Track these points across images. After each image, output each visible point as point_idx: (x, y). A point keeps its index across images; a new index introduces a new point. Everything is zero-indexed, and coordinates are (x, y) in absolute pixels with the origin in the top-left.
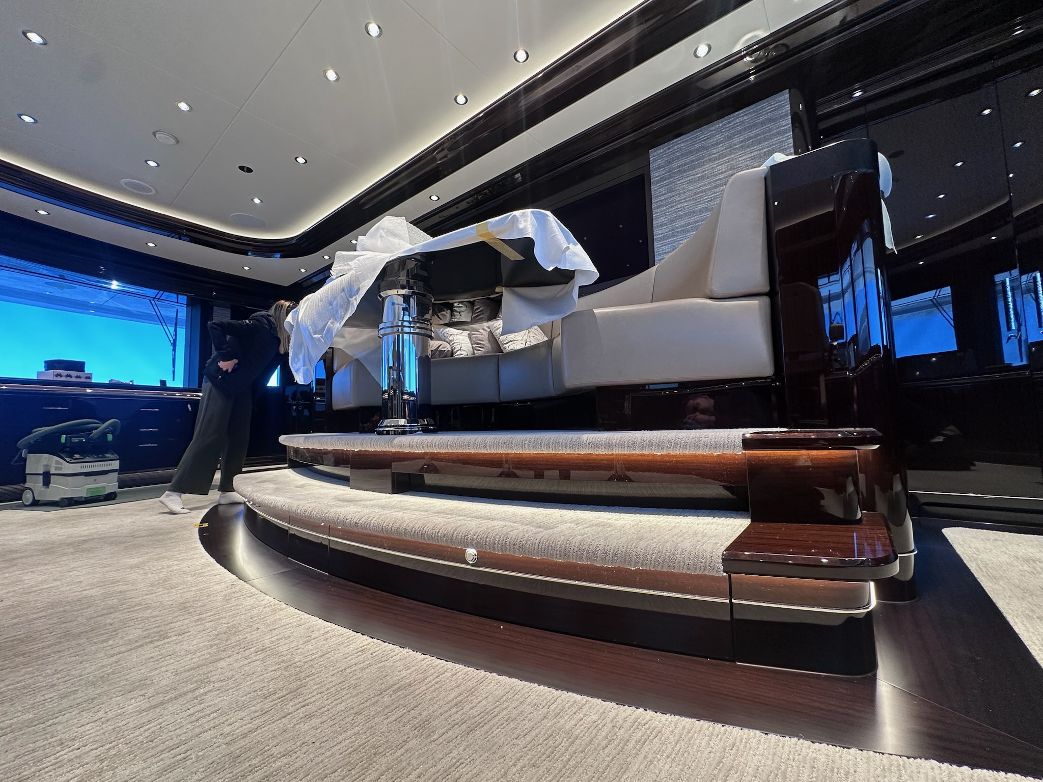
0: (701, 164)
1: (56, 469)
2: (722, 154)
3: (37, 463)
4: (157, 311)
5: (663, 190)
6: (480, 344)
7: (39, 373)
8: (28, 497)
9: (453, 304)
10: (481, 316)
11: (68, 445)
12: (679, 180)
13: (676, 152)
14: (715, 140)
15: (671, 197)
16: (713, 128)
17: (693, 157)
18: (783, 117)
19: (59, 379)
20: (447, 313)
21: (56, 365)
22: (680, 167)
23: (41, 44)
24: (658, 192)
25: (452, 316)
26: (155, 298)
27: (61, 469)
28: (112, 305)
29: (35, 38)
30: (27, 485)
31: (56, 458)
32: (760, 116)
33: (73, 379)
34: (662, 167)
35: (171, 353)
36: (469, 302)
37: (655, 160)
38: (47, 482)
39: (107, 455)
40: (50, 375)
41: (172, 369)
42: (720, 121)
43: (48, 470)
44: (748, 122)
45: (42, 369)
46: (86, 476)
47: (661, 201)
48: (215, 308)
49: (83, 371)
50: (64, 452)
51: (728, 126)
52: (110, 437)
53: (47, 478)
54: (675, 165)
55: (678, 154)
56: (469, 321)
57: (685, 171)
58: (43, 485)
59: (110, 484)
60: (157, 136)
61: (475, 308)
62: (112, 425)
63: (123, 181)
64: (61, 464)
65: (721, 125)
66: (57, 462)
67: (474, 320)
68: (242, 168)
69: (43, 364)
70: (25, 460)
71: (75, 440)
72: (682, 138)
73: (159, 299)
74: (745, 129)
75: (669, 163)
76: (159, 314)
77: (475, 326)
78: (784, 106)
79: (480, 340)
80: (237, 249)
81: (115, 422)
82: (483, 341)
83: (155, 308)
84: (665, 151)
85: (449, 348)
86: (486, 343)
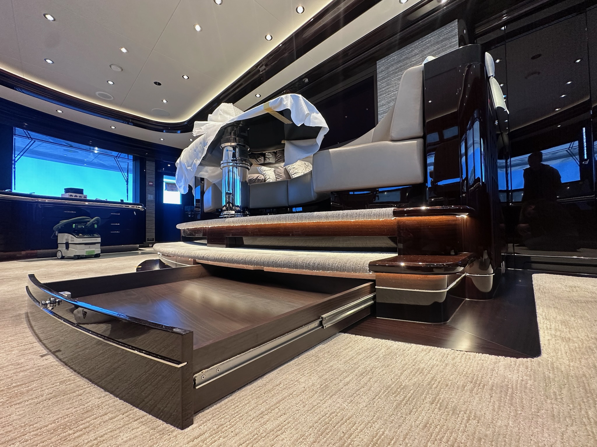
0: (405, 68)
1: (72, 241)
2: (418, 61)
3: (63, 238)
4: (119, 164)
5: (384, 85)
6: (280, 175)
7: (62, 195)
8: (59, 255)
9: (265, 153)
10: (280, 160)
11: (76, 229)
12: (393, 78)
13: (392, 61)
14: (414, 53)
15: (388, 89)
16: (413, 46)
17: (401, 64)
18: (454, 36)
19: (71, 197)
20: (262, 159)
21: (70, 191)
22: (393, 70)
23: (52, 20)
24: (381, 85)
25: (265, 160)
26: (117, 156)
27: (73, 241)
28: (96, 161)
29: (50, 18)
30: (59, 249)
31: (71, 235)
32: (440, 37)
33: (78, 198)
34: (384, 71)
35: (126, 186)
36: (274, 152)
37: (379, 67)
38: (67, 248)
39: (95, 235)
40: (67, 195)
41: (126, 194)
42: (417, 41)
43: (68, 242)
44: (433, 41)
45: (63, 192)
46: (85, 245)
47: (383, 91)
48: (147, 162)
49: (83, 194)
50: (74, 233)
51: (421, 44)
52: (96, 226)
53: (67, 245)
54: (390, 69)
55: (393, 63)
56: (274, 162)
57: (396, 73)
58: (66, 249)
59: (97, 249)
60: (112, 67)
61: (277, 155)
62: (97, 220)
63: (97, 93)
64: (73, 238)
65: (417, 44)
66: (72, 238)
67: (277, 162)
68: (156, 83)
69: (64, 190)
70: (57, 236)
71: (79, 227)
72: (395, 53)
73: (119, 157)
74: (431, 45)
75: (388, 68)
76: (119, 166)
77: (276, 165)
78: (455, 30)
79: (279, 173)
80: (156, 128)
81: (98, 218)
82: (281, 173)
83: (117, 162)
84: (386, 61)
85: (263, 177)
86: (283, 174)
